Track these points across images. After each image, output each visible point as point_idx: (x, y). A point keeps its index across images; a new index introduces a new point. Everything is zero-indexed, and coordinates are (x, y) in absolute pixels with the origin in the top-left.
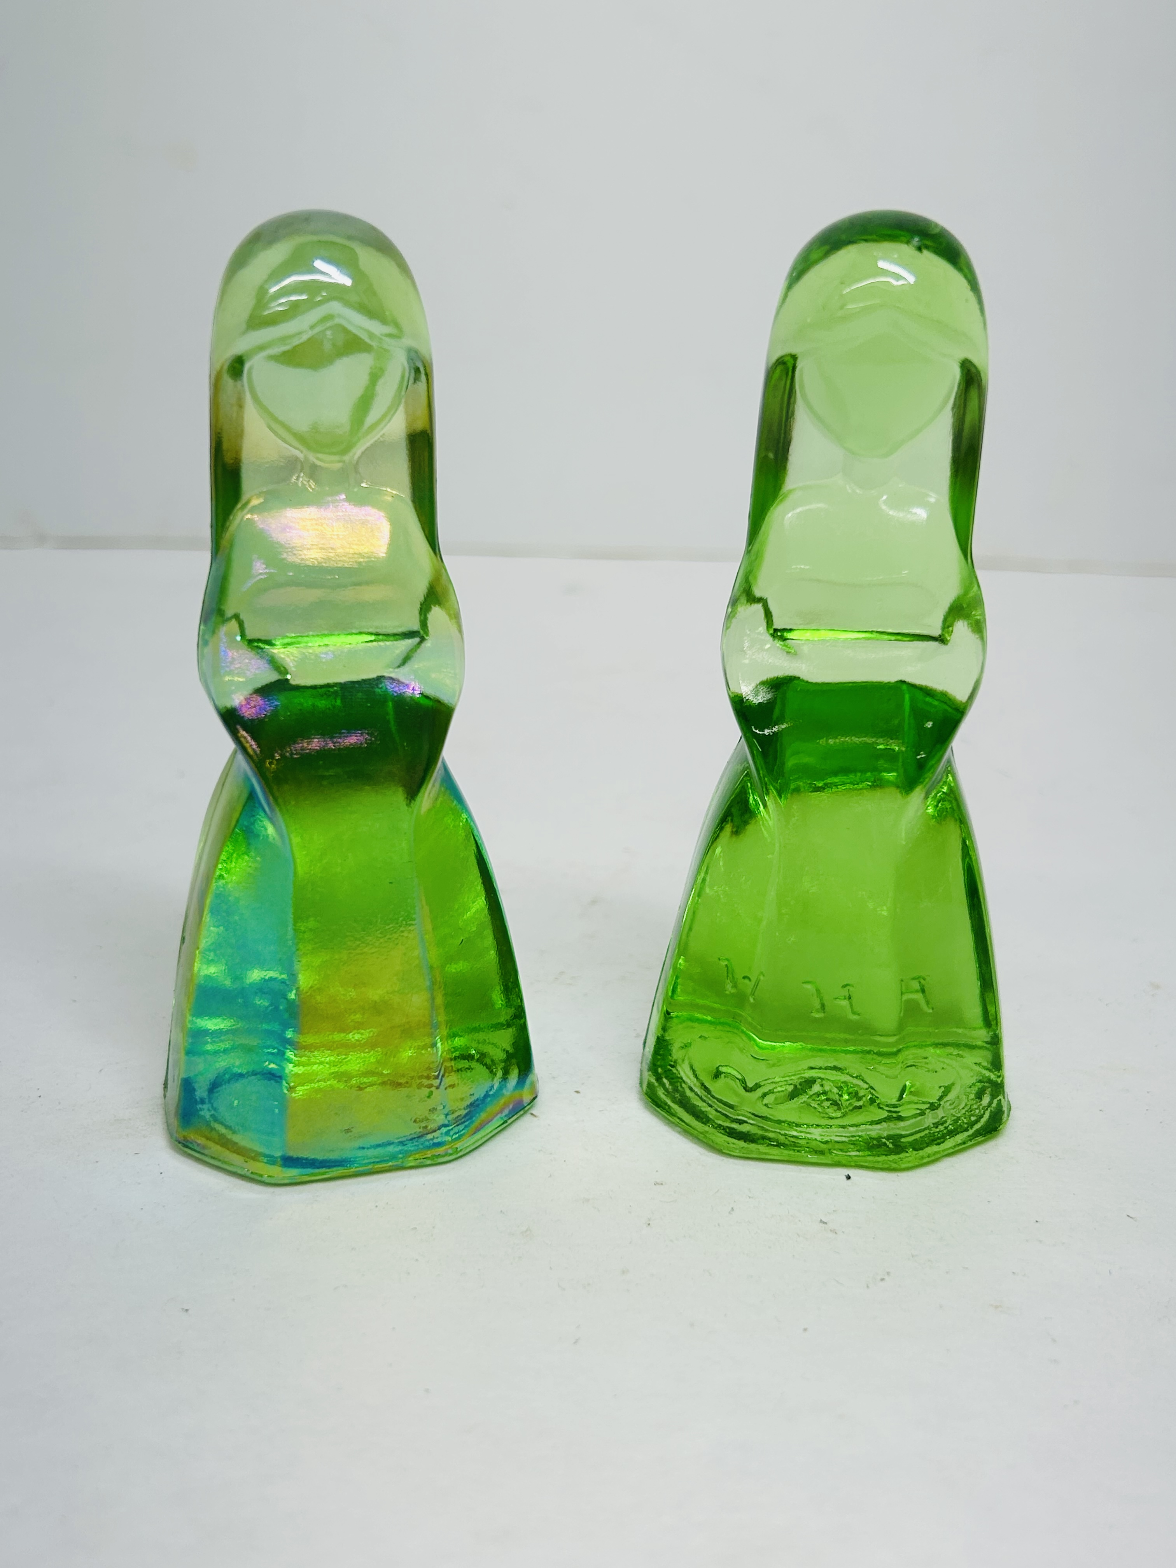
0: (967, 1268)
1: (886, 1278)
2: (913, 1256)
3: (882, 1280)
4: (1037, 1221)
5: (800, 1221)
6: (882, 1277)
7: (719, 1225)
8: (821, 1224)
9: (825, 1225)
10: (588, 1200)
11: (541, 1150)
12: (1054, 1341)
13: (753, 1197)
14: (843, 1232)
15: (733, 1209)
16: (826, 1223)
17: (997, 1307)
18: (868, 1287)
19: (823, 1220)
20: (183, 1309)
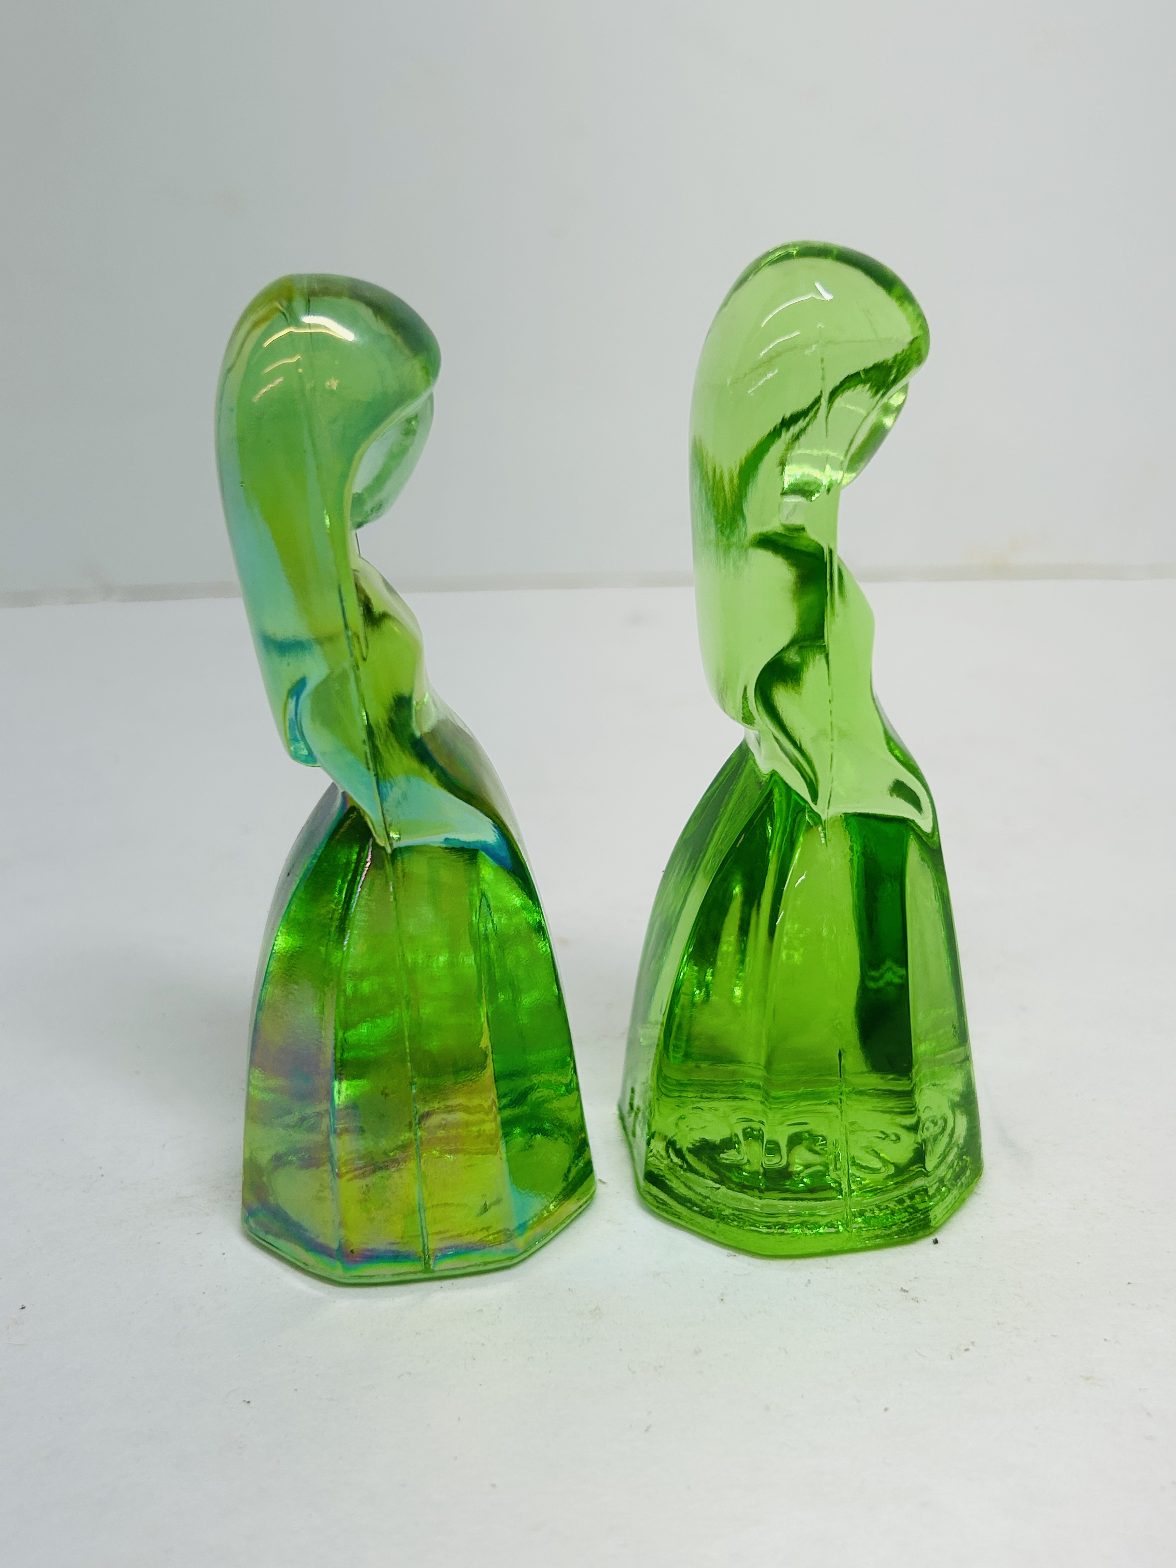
0: (1056, 1336)
1: (971, 1347)
2: (999, 1324)
3: (967, 1350)
4: (1129, 1283)
5: (879, 1290)
6: (967, 1347)
7: (795, 1299)
8: (902, 1293)
9: (906, 1294)
11: (610, 1220)
12: (1149, 1414)
13: (830, 1268)
14: (925, 1300)
15: (809, 1281)
16: (907, 1291)
17: (1087, 1379)
18: (952, 1358)
19: (904, 1288)
20: (244, 1401)
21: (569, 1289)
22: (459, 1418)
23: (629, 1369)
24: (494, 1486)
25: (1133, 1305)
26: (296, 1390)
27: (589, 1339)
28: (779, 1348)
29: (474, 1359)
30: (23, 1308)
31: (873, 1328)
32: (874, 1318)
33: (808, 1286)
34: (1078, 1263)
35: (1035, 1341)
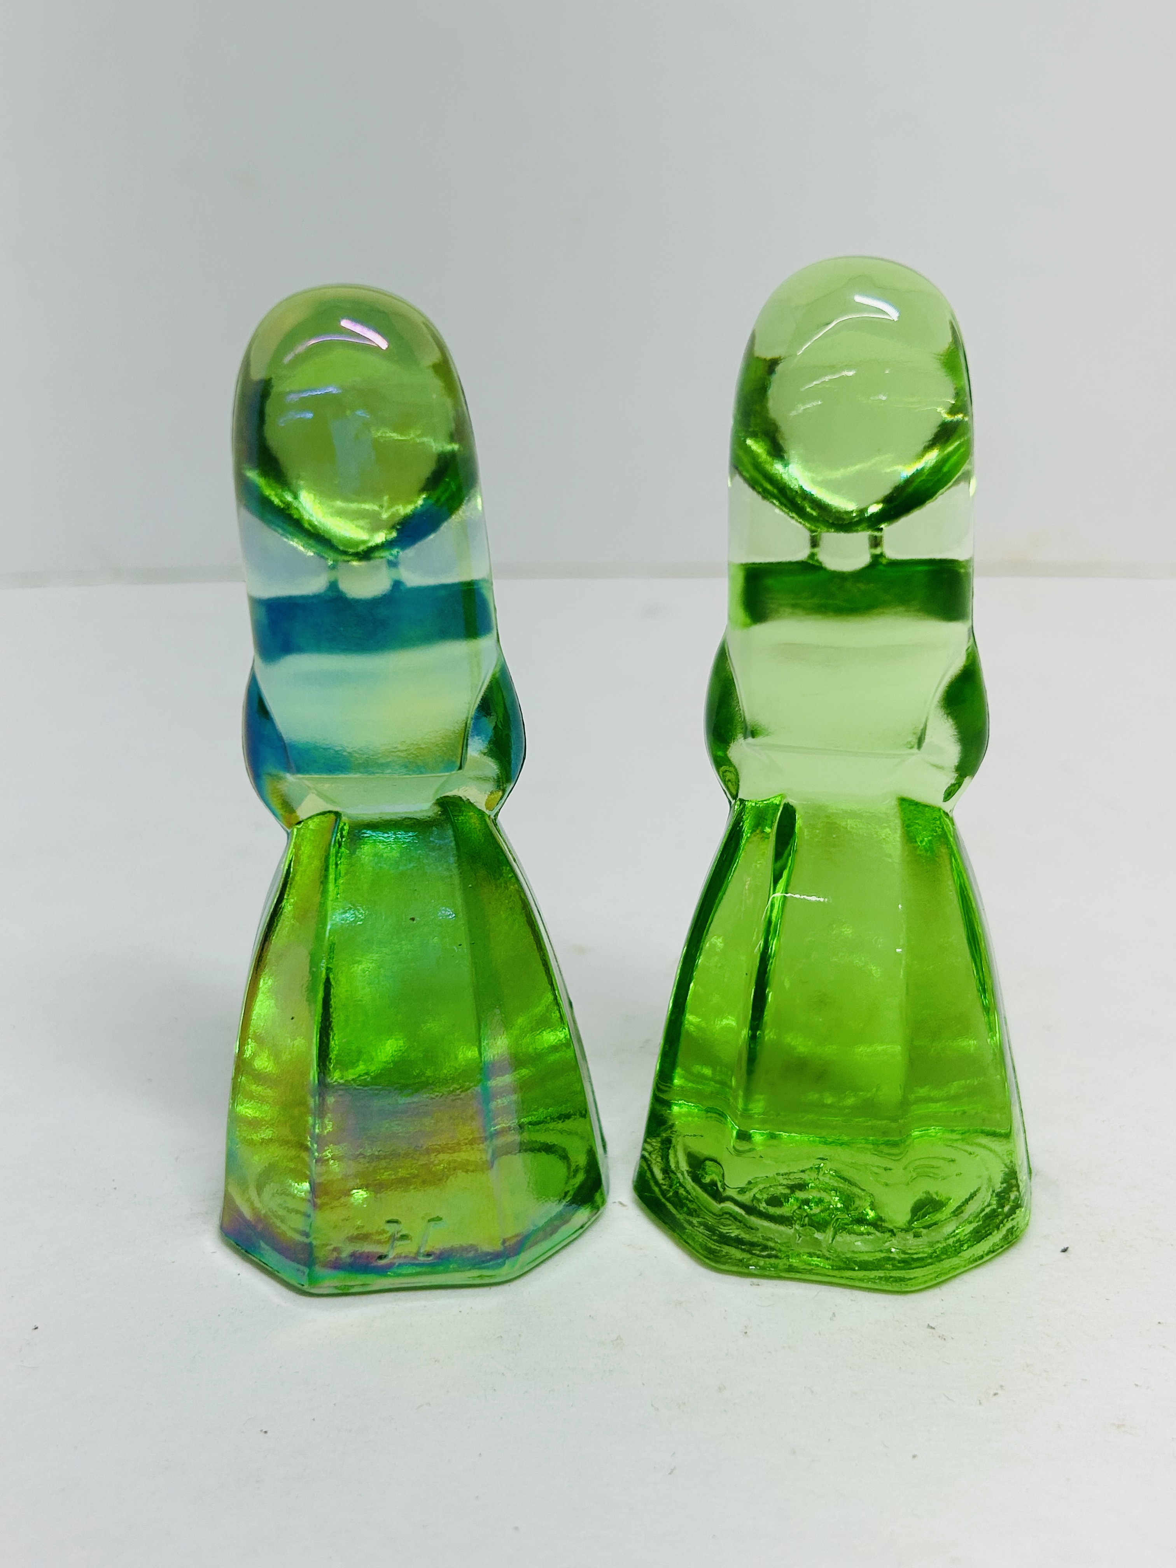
0: (1086, 1380)
1: (999, 1392)
2: (1028, 1366)
3: (995, 1394)
4: (1159, 1323)
5: (906, 1326)
6: (995, 1391)
7: (820, 1333)
8: (929, 1330)
9: (933, 1330)
10: (681, 1303)
11: (631, 1244)
13: (854, 1301)
14: (952, 1338)
15: (834, 1315)
16: (934, 1328)
17: (1119, 1426)
18: (980, 1403)
19: (931, 1325)
20: (261, 1431)
21: (590, 1316)
22: (480, 1454)
23: (652, 1405)
24: (516, 1528)
25: (1164, 1347)
26: (314, 1419)
27: (610, 1371)
28: (805, 1387)
29: (495, 1390)
30: (36, 1328)
31: (900, 1368)
32: (900, 1357)
33: (833, 1320)
34: (1107, 1299)
35: (1065, 1385)
